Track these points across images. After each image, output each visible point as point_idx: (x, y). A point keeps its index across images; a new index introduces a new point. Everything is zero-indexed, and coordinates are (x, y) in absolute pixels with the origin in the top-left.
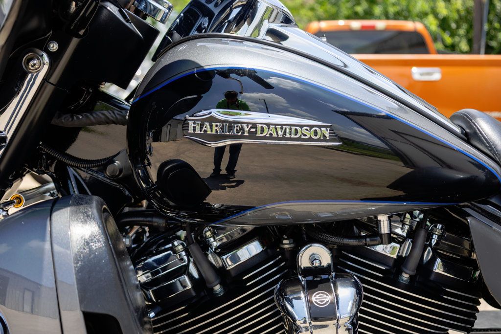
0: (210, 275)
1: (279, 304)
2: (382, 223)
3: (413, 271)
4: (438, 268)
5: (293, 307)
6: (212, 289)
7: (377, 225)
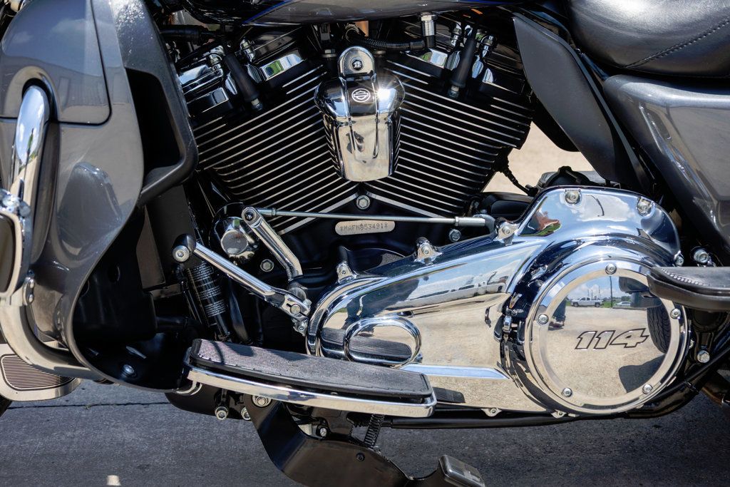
0: (247, 88)
1: (320, 107)
2: (426, 24)
3: (461, 83)
4: (489, 79)
5: (335, 109)
6: (250, 105)
7: (421, 26)
